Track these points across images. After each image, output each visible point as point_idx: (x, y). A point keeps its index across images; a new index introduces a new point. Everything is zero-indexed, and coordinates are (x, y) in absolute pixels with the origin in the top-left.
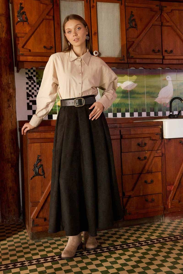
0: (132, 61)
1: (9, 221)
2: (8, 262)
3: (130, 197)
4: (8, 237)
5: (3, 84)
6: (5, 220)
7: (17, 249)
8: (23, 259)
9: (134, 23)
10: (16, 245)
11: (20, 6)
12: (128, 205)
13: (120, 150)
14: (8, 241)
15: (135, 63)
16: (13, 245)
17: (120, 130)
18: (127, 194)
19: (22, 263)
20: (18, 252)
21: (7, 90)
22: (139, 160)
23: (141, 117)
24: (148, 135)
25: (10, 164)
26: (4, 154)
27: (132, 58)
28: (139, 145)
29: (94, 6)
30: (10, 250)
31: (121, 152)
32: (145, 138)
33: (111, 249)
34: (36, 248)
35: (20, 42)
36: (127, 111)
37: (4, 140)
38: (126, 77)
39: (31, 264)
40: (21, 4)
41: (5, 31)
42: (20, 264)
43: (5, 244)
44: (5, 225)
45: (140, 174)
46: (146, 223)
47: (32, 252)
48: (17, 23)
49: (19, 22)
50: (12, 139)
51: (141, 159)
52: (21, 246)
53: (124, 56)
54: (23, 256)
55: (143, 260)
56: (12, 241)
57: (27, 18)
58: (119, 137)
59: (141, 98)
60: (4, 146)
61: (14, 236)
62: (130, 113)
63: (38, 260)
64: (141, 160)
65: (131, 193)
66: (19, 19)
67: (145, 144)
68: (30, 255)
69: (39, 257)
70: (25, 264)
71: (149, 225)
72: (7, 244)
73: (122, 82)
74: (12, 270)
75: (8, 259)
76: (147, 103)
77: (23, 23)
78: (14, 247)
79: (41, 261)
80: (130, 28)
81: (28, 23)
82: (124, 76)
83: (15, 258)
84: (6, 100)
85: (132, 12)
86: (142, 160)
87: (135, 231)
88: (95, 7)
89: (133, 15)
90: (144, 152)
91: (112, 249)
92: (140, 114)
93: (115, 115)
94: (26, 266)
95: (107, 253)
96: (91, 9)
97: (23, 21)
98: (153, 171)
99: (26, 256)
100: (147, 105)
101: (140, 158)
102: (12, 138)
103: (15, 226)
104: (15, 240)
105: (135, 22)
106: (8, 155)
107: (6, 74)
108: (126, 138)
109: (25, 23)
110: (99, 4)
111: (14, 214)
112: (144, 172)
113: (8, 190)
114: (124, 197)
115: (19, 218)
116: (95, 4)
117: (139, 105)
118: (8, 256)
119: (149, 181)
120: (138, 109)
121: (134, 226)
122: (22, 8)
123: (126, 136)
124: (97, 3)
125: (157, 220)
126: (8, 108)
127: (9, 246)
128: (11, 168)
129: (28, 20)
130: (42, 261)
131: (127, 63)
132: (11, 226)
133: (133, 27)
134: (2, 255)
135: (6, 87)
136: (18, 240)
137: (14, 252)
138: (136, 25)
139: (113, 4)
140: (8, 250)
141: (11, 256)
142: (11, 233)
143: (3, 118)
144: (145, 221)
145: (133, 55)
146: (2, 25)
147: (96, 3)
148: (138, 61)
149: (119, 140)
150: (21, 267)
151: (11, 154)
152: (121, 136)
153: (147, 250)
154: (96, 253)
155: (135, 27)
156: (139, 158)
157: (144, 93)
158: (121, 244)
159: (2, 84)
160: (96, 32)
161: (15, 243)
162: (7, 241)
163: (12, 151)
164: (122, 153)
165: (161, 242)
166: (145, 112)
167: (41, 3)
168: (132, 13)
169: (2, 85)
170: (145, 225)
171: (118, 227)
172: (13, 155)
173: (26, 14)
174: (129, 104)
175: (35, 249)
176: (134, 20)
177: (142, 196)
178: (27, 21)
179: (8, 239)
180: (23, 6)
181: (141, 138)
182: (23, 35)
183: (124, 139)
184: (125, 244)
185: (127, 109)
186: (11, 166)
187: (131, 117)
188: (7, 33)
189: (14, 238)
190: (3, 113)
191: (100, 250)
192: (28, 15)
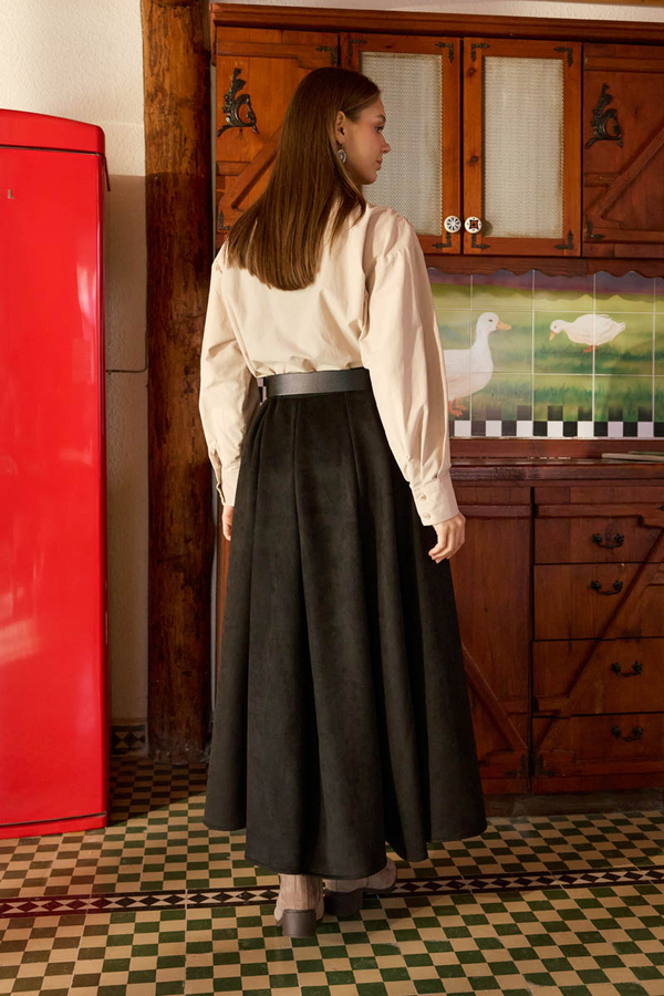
0: (601, 249)
1: (170, 756)
2: (135, 887)
3: (555, 716)
4: (154, 808)
5: (175, 317)
6: (158, 752)
7: (172, 851)
8: (180, 885)
9: (611, 123)
10: (172, 836)
11: (234, 78)
12: (548, 742)
13: (527, 554)
14: (152, 822)
15: (611, 258)
16: (162, 836)
17: (533, 489)
18: (546, 706)
19: (174, 897)
20: (171, 859)
21: (184, 337)
22: (595, 593)
23: (635, 438)
24: (631, 511)
25: (182, 575)
26: (164, 540)
27: (599, 240)
28: (596, 540)
29: (475, 70)
30: (149, 852)
31: (533, 563)
32: (620, 520)
33: (463, 885)
34: (228, 854)
35: (225, 191)
36: (585, 416)
37: (168, 497)
38: (586, 301)
39: (199, 903)
40: (238, 71)
41: (188, 153)
42: (165, 900)
43: (140, 830)
44: (157, 768)
45: (599, 639)
46: (610, 810)
47: (214, 865)
48: (220, 133)
49: (226, 127)
50: (193, 495)
51: (604, 589)
52: (183, 842)
53: (570, 234)
54: (180, 876)
55: (555, 936)
56: (164, 821)
57: (252, 115)
58: (526, 511)
59: (636, 372)
60: (167, 515)
61: (174, 807)
62: (595, 423)
63: (223, 894)
64: (603, 593)
65: (560, 704)
66: (228, 120)
67: (619, 541)
68: (203, 874)
69: (227, 883)
70: (182, 899)
71: (620, 816)
72: (145, 828)
73: (571, 318)
74: (138, 913)
75: (135, 878)
76: (657, 390)
77: (241, 131)
78: (162, 843)
79: (231, 897)
80: (597, 139)
81: (256, 130)
82: (579, 297)
83: (158, 876)
84: (179, 369)
85: (606, 87)
86: (607, 594)
87: (566, 832)
88: (478, 74)
89: (609, 99)
90: (615, 567)
91: (467, 885)
92: (630, 429)
93: (540, 428)
94: (183, 906)
95: (448, 897)
96: (465, 79)
97: (241, 124)
98: (643, 635)
99: (193, 875)
100: (657, 397)
101: (600, 587)
102: (192, 491)
103: (186, 772)
104: (174, 821)
105: (616, 119)
106: (176, 544)
107: (186, 286)
108: (550, 517)
109: (246, 129)
110: (491, 62)
111: (187, 737)
112: (611, 635)
113: (172, 655)
114: (535, 714)
115: (204, 748)
116: (477, 65)
117: (627, 397)
118: (138, 869)
119: (626, 667)
120: (625, 412)
121: (568, 817)
122: (240, 84)
123: (552, 510)
124: (487, 59)
125: (650, 804)
126: (186, 396)
127: (151, 836)
128: (182, 588)
129: (255, 118)
130: (235, 897)
131: (581, 257)
132: (175, 773)
133: (608, 138)
134: (121, 863)
135: (183, 327)
136: (183, 821)
137: (160, 859)
138: (618, 129)
139: (541, 61)
140: (143, 850)
141: (148, 868)
142: (166, 795)
143: (168, 426)
144: (608, 803)
145: (601, 232)
146: (181, 135)
147: (483, 61)
148: (620, 250)
149: (526, 524)
150: (167, 907)
151: (187, 542)
152: (534, 507)
153: (584, 903)
154: (413, 894)
155: (617, 135)
156: (595, 587)
157: (647, 358)
158: (502, 871)
159: (171, 318)
160: (478, 154)
161: (171, 829)
162: (147, 820)
163: (189, 533)
164: (536, 567)
165: (642, 882)
166: (651, 420)
167: (301, 67)
168: (607, 92)
169: (170, 322)
170: (605, 815)
171: (508, 814)
172: (191, 546)
173: (249, 104)
174: (590, 393)
175: (224, 857)
176: (612, 113)
177: (600, 714)
178: (254, 124)
179: (153, 815)
180: (242, 77)
181: (606, 517)
182: (237, 167)
183: (543, 517)
184: (515, 876)
185: (586, 409)
186: (185, 579)
187: (596, 438)
188: (194, 157)
189: (173, 814)
190: (170, 409)
191: (425, 886)
192: (258, 108)
